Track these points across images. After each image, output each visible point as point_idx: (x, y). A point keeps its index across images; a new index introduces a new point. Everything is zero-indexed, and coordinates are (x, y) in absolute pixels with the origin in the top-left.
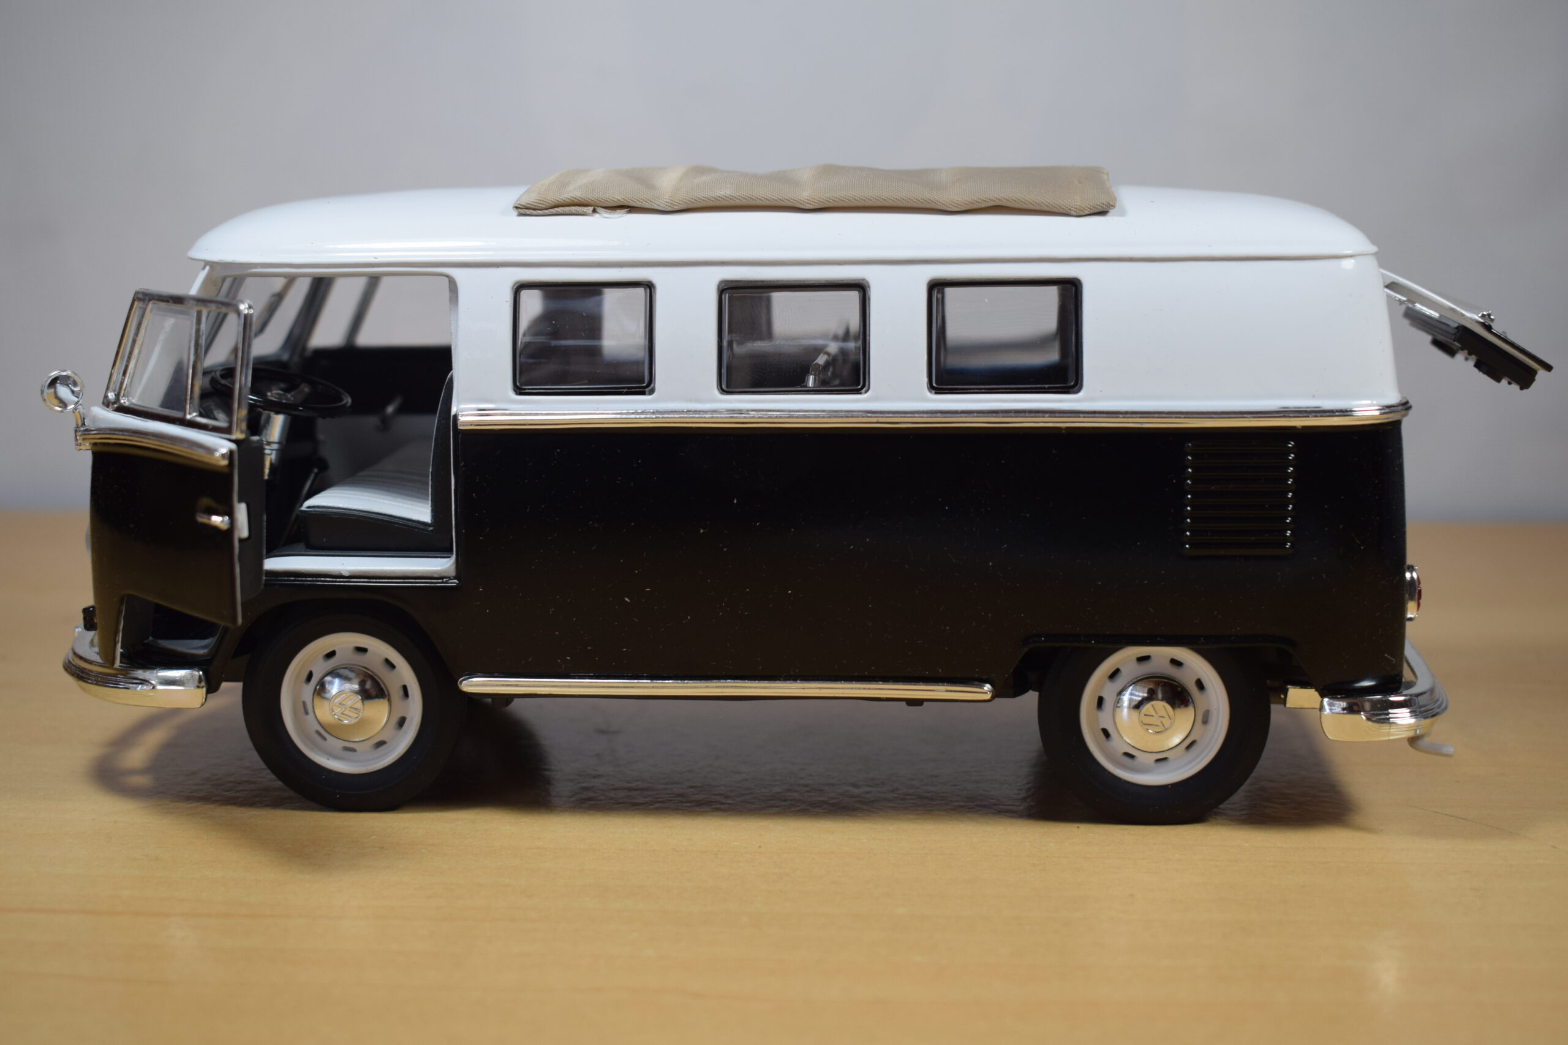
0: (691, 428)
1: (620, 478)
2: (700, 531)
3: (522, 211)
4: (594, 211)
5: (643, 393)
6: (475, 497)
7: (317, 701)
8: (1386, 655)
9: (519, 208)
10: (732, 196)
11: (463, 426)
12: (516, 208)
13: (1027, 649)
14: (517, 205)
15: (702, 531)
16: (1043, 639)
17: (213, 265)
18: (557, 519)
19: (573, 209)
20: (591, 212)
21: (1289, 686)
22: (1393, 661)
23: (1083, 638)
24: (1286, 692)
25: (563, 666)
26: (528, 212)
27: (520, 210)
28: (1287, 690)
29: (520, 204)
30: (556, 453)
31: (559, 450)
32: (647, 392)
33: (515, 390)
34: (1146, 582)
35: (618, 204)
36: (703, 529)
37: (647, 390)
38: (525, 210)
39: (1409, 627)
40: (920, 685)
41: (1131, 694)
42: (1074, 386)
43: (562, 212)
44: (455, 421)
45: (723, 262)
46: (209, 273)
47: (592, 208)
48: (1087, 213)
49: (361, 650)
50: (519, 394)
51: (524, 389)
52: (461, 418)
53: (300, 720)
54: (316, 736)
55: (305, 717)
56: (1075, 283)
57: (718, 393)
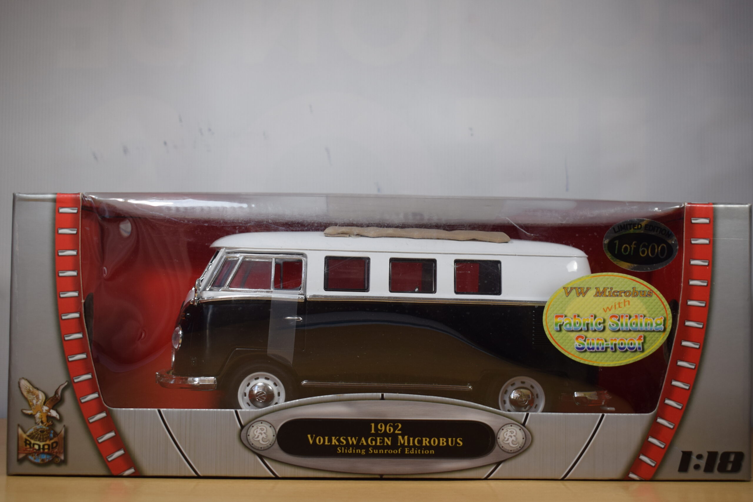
0: (381, 302)
3: (326, 235)
4: (349, 236)
11: (309, 299)
17: (226, 248)
19: (343, 235)
26: (328, 235)
29: (326, 233)
32: (366, 291)
33: (324, 289)
35: (357, 235)
40: (450, 385)
41: (513, 395)
42: (499, 293)
43: (339, 236)
44: (306, 299)
45: (391, 252)
46: (225, 250)
47: (349, 235)
48: (501, 242)
49: (267, 379)
50: (326, 290)
51: (328, 289)
52: (308, 297)
53: (243, 398)
54: (247, 404)
55: (245, 397)
56: (499, 262)
57: (389, 291)
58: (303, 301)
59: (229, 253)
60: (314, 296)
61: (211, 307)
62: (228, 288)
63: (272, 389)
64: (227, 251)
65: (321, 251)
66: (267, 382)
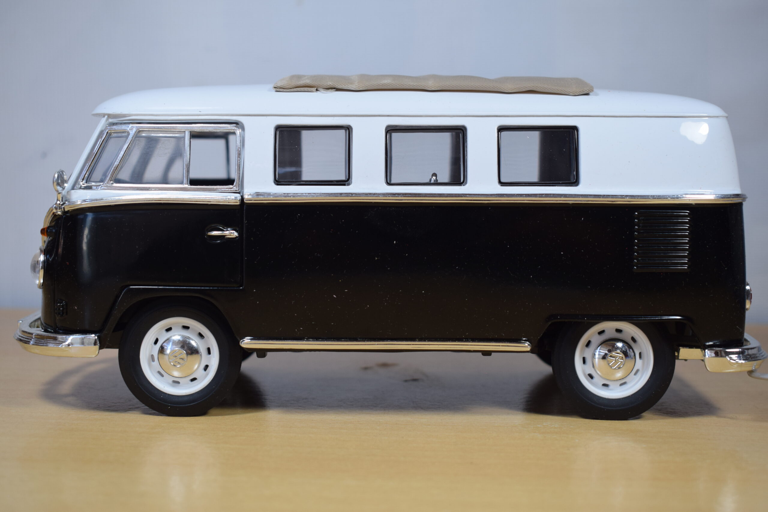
0: (372, 202)
1: (332, 230)
2: (375, 258)
3: (278, 90)
4: (317, 90)
5: (344, 185)
6: (253, 240)
7: (161, 355)
8: (737, 327)
9: (276, 88)
10: (391, 83)
11: (247, 200)
12: (275, 88)
13: (550, 323)
14: (275, 86)
15: (376, 259)
16: (559, 317)
17: (109, 116)
18: (298, 252)
19: (306, 89)
20: (315, 90)
21: (681, 347)
22: (740, 330)
23: (580, 317)
24: (678, 351)
25: (299, 333)
26: (281, 90)
27: (276, 89)
28: (680, 349)
29: (277, 86)
30: (297, 216)
31: (299, 215)
32: (346, 184)
33: (275, 183)
34: (614, 286)
35: (330, 87)
36: (377, 258)
37: (346, 183)
38: (279, 89)
39: (747, 313)
40: (493, 343)
41: (599, 352)
42: (575, 182)
43: (300, 90)
44: (242, 199)
45: (388, 116)
46: (107, 120)
47: (316, 88)
48: (579, 94)
49: (186, 328)
50: (277, 185)
51: (280, 182)
52: (246, 197)
53: (150, 365)
54: (158, 374)
55: (153, 363)
56: (575, 129)
57: (385, 184)
58: (238, 204)
59: (114, 124)
60: (258, 194)
61: (90, 217)
62: (112, 184)
63: (197, 344)
64: (111, 120)
65: (268, 117)
66: (186, 333)
